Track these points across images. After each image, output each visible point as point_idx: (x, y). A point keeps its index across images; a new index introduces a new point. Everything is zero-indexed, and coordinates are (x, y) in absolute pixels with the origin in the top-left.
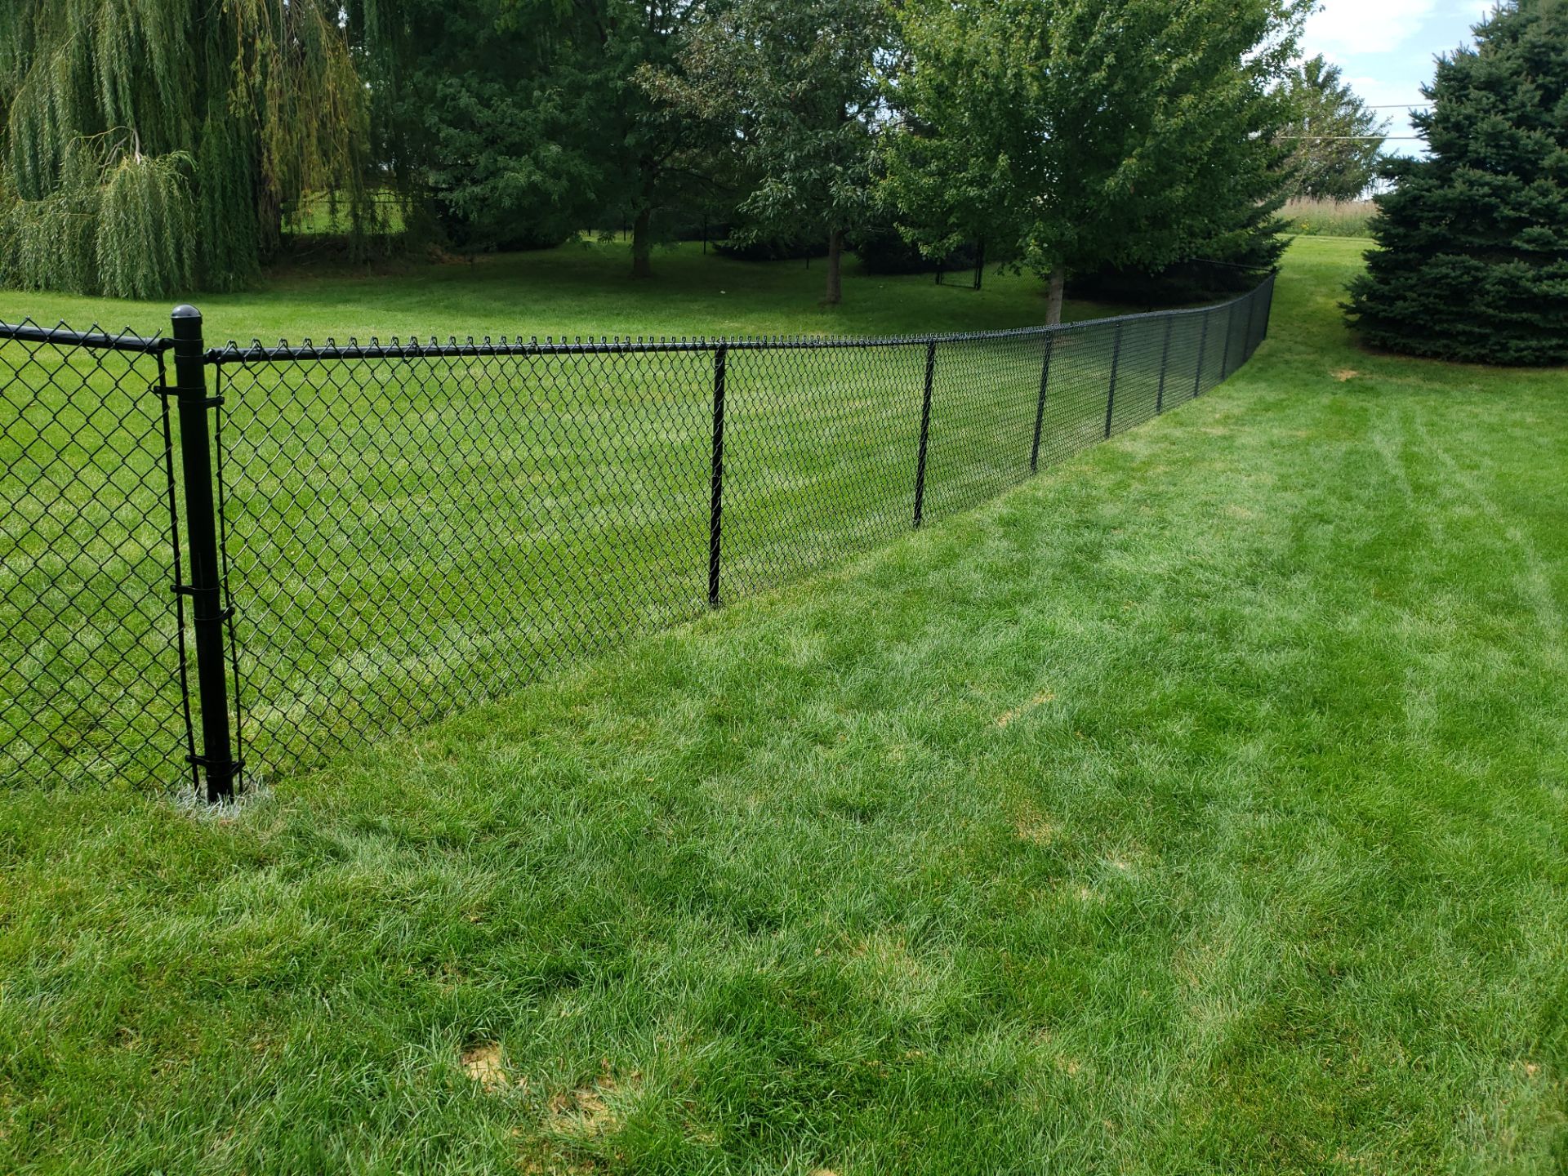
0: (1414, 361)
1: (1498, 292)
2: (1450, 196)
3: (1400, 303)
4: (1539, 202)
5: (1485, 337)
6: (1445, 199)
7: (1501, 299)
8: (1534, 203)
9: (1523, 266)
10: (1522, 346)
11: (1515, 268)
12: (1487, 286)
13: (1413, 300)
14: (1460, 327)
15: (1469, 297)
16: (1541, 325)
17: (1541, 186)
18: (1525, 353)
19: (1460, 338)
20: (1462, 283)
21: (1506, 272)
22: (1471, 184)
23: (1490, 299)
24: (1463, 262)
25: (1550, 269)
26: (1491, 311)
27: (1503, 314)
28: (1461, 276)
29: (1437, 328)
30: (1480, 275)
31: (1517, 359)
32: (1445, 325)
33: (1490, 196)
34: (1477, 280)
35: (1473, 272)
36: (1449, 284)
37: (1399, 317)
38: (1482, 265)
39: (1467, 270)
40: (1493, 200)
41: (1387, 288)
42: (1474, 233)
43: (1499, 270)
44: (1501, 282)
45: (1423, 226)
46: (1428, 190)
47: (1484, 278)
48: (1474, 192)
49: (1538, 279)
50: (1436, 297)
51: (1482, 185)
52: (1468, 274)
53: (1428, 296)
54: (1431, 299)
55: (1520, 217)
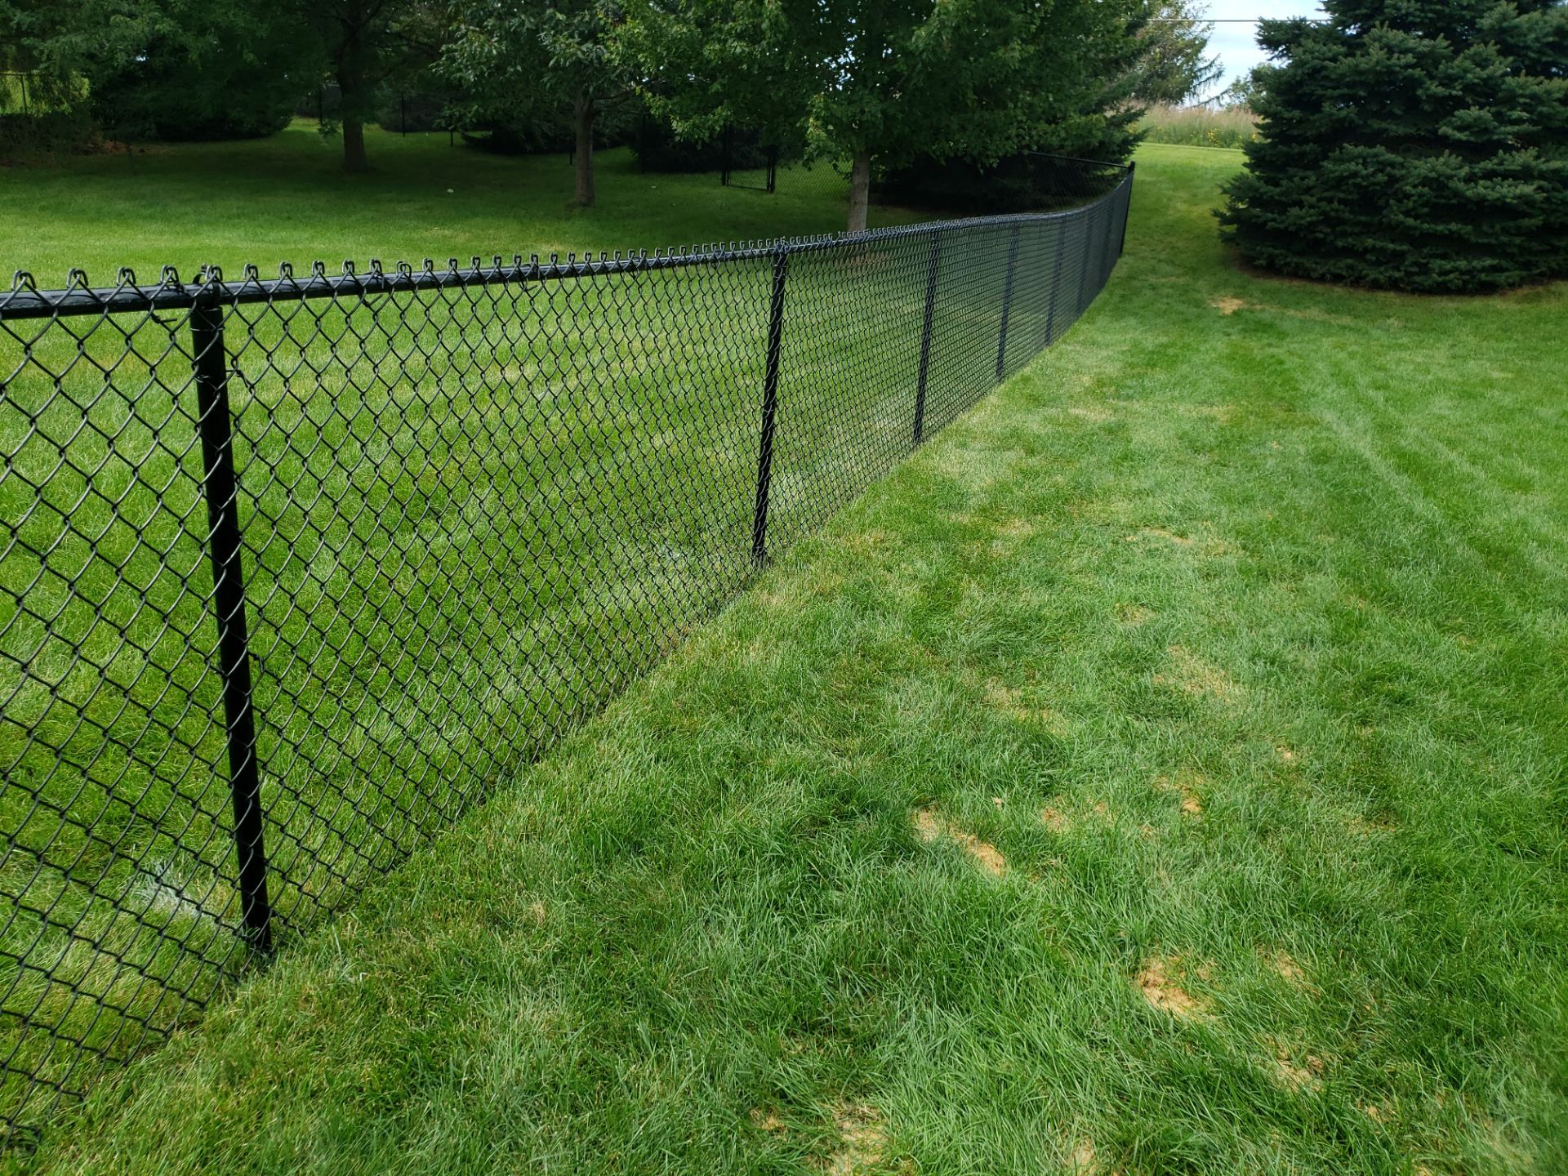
0: (1310, 286)
1: (1421, 196)
2: (1363, 66)
3: (1295, 211)
4: (1475, 75)
5: (1401, 255)
6: (1356, 71)
7: (1425, 205)
8: (1470, 76)
9: (1455, 160)
10: (1448, 267)
11: (1444, 163)
12: (1408, 188)
13: (1311, 207)
14: (1370, 242)
15: (1381, 202)
16: (1473, 239)
17: (1480, 54)
18: (1452, 276)
19: (1368, 257)
20: (1374, 184)
21: (1433, 169)
22: (1390, 50)
23: (1411, 204)
24: (1376, 155)
25: (1488, 165)
26: (1410, 221)
27: (1426, 226)
28: (1373, 174)
29: (1340, 244)
30: (1397, 173)
31: (1439, 284)
32: (1350, 240)
33: (1413, 66)
34: (1393, 180)
35: (1388, 169)
36: (1358, 186)
37: (1292, 229)
38: (1400, 159)
39: (1382, 166)
40: (1418, 72)
41: (1278, 190)
42: (1391, 116)
43: (1424, 166)
44: (1425, 181)
45: (1327, 107)
46: (1334, 59)
47: (1403, 178)
48: (1394, 61)
49: (1471, 179)
50: (1341, 201)
51: (1405, 52)
52: (1382, 171)
53: (1330, 201)
54: (1335, 205)
55: (1451, 97)
